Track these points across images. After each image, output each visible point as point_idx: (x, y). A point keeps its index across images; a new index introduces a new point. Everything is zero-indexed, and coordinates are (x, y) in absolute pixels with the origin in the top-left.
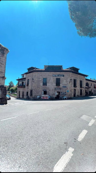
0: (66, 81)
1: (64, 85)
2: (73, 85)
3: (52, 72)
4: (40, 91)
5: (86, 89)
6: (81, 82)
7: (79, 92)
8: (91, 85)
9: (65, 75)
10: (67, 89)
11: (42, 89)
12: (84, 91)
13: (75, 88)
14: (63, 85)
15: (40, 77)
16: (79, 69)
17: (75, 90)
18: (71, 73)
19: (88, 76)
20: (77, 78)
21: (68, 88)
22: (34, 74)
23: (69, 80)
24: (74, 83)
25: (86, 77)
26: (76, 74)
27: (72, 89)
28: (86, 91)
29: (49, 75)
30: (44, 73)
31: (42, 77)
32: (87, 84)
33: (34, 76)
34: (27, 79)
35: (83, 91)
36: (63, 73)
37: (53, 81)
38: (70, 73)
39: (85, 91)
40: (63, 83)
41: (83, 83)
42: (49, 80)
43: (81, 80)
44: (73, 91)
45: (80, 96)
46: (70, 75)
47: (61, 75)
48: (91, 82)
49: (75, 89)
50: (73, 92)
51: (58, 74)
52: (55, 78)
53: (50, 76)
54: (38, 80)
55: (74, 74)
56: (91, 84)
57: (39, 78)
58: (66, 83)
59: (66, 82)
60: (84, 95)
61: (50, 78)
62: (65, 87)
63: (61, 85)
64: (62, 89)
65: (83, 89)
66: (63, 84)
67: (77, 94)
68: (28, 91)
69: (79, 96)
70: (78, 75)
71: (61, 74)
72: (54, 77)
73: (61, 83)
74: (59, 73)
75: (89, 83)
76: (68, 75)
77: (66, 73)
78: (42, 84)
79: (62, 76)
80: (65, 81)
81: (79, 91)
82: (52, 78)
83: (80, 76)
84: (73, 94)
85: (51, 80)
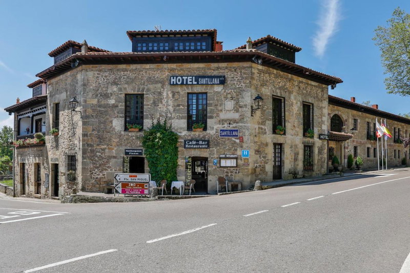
0: (237, 103)
1: (226, 126)
2: (269, 125)
3: (165, 66)
4: (110, 157)
5: (333, 144)
6: (307, 109)
7: (301, 157)
8: (355, 128)
9: (229, 75)
10: (242, 141)
11: (123, 148)
12: (320, 152)
13: (280, 139)
14: (220, 127)
15: (109, 91)
16: (298, 50)
17: (279, 147)
18: (257, 67)
19: (340, 81)
20: (290, 93)
21: (245, 139)
22: (79, 77)
23: (248, 99)
24: (274, 115)
25: (333, 88)
26: (282, 73)
27: (267, 145)
28: (330, 150)
29: (151, 80)
30: (126, 70)
31: (120, 89)
32: (337, 123)
33: (80, 83)
34: (50, 104)
35: (316, 151)
36: (218, 68)
37: (171, 108)
38: (254, 65)
39: (326, 151)
40: (223, 116)
41: (316, 112)
42: (154, 102)
43: (310, 100)
44: (270, 150)
45: (304, 177)
46: (252, 78)
47: (211, 77)
48: (355, 112)
49: (281, 145)
50: (271, 156)
51: (197, 73)
52: (183, 91)
53: (159, 85)
54: (100, 106)
55: (275, 71)
56: (355, 121)
57: (106, 96)
58: (236, 116)
59: (237, 111)
60: (324, 170)
61: (160, 93)
62: (232, 133)
63: (214, 127)
64: (217, 144)
65: (318, 143)
66: (222, 122)
67: (288, 166)
68: (57, 159)
69: (300, 173)
70: (295, 77)
71: (209, 73)
72: (179, 89)
73: (211, 117)
74: (202, 65)
75: (344, 117)
76: (246, 78)
77: (235, 65)
78: (118, 124)
79: (216, 81)
80: (230, 105)
81: (297, 154)
82: (167, 93)
83: (304, 80)
84: (269, 168)
85: (164, 102)
